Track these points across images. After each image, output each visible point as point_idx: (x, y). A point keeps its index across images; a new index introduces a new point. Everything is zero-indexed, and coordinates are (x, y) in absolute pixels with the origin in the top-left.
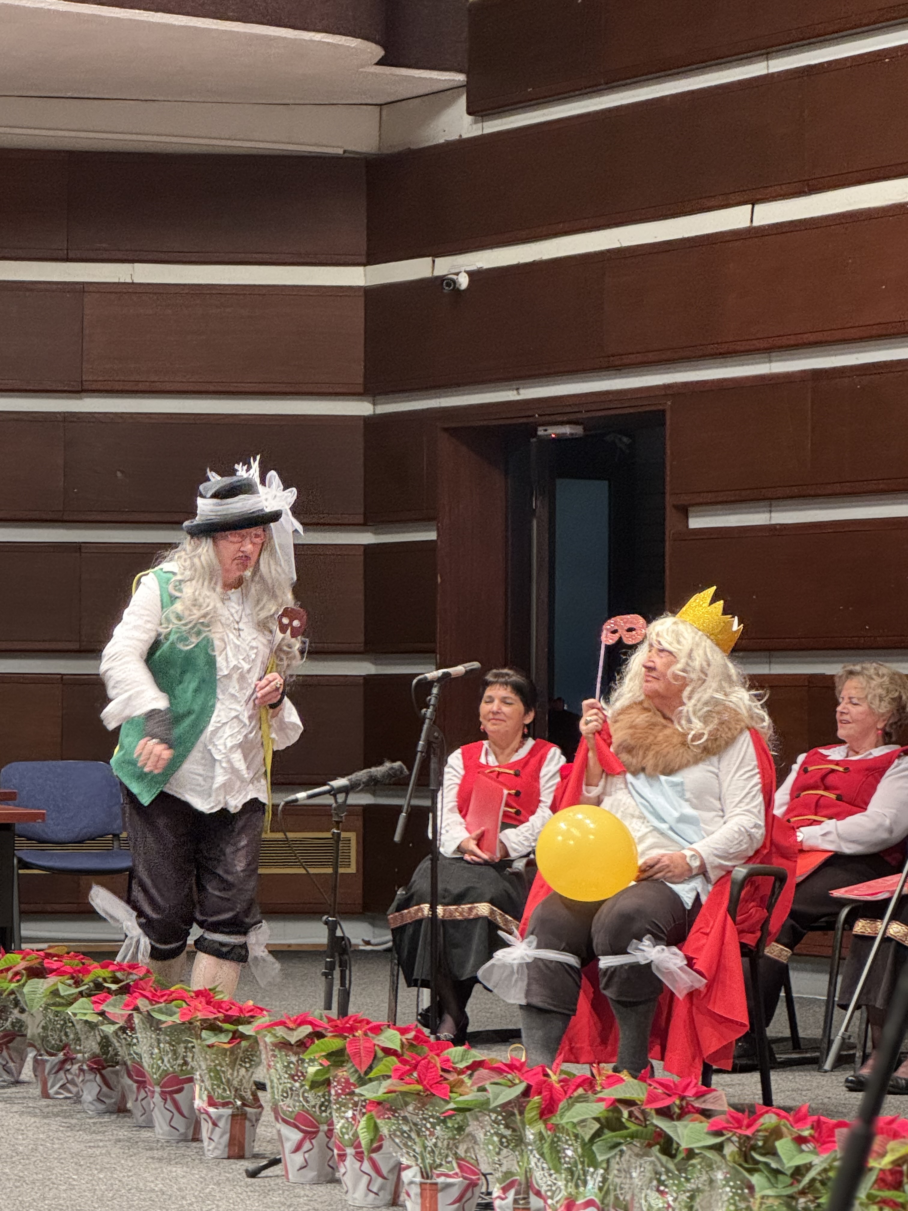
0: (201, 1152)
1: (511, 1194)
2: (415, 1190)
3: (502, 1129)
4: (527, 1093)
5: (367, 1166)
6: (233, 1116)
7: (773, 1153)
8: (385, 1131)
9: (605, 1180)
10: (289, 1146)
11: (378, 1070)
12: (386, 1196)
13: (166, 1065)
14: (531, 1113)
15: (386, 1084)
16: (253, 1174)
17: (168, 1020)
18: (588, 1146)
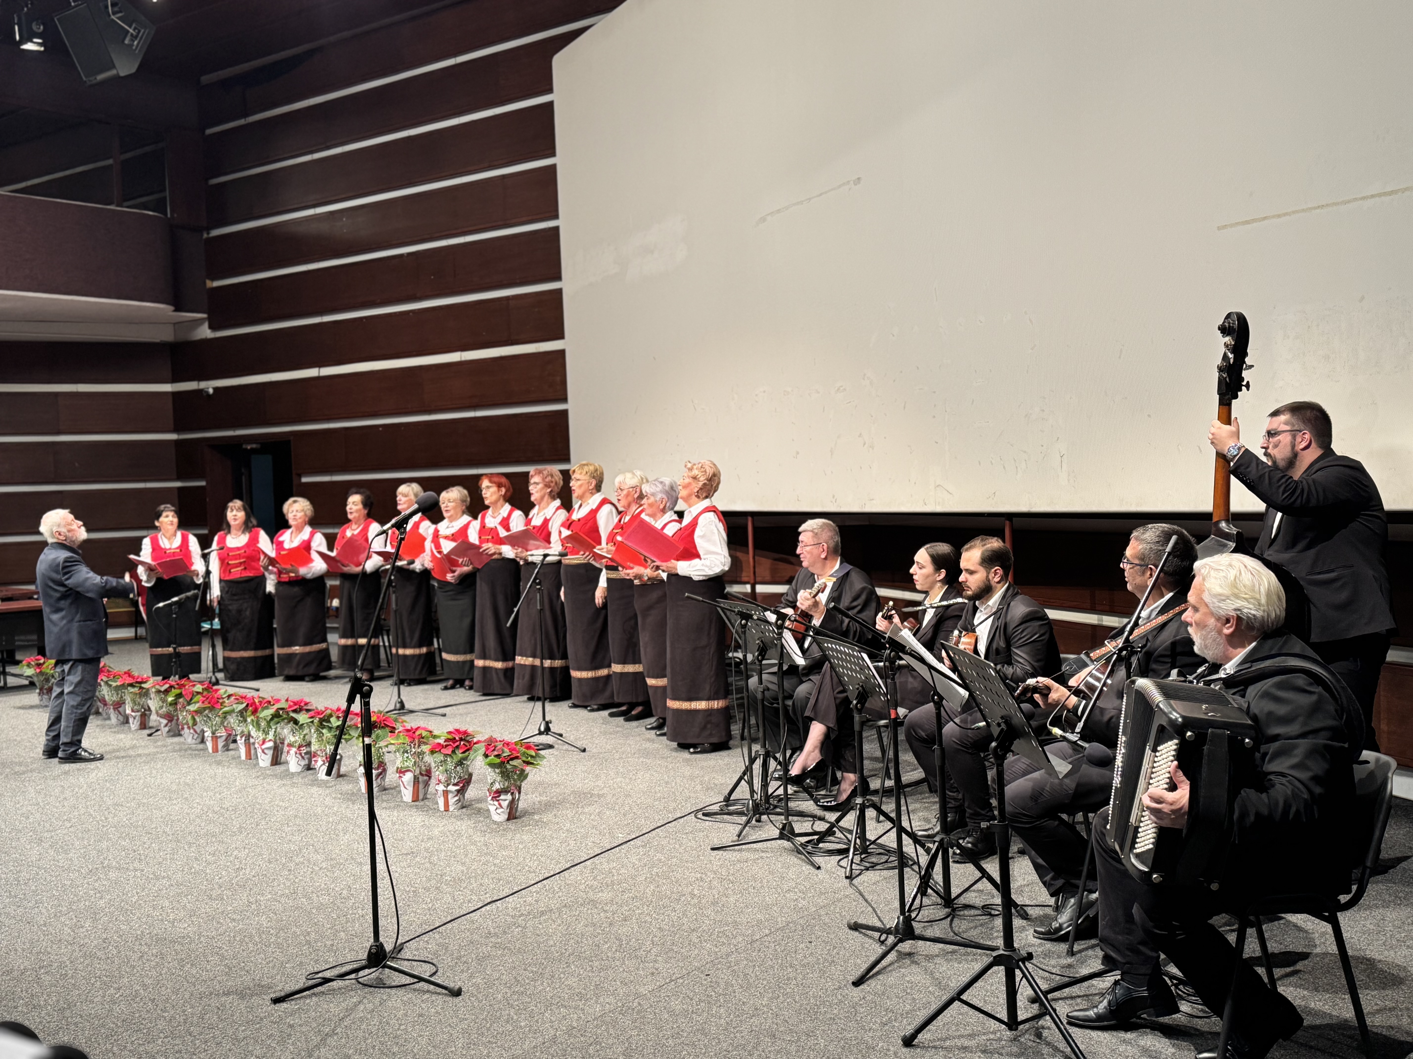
0: (130, 728)
1: (244, 738)
2: (210, 739)
3: (239, 718)
4: (247, 706)
5: (192, 731)
6: (141, 715)
7: (329, 722)
8: (198, 720)
9: (275, 732)
10: (162, 725)
11: (195, 699)
12: (199, 740)
13: (114, 698)
14: (249, 713)
15: (197, 705)
16: (150, 735)
17: (114, 684)
18: (269, 723)
